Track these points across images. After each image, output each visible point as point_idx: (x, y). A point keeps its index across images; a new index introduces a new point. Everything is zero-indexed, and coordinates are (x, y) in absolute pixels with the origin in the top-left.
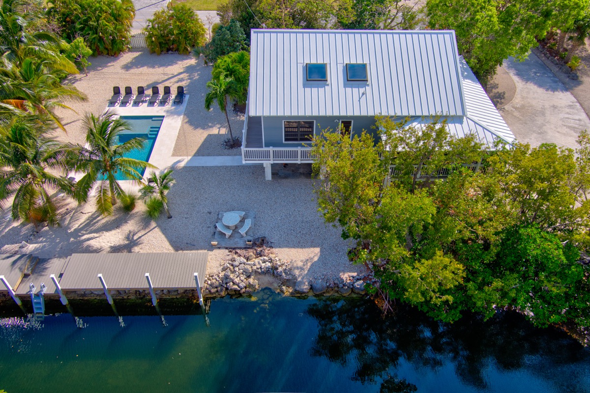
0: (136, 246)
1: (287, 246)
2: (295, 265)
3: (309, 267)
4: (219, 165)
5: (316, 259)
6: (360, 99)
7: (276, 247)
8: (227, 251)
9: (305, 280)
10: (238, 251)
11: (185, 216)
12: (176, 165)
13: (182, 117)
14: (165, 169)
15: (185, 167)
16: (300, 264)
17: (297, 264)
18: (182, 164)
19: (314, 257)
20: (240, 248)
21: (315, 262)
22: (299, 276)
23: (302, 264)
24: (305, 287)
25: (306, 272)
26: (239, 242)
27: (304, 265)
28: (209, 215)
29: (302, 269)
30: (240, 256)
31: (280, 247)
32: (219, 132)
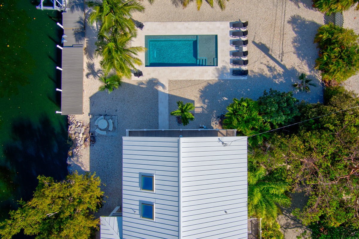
0: (93, 76)
1: (90, 154)
2: (80, 158)
3: (78, 164)
5: (83, 168)
6: (132, 209)
7: (90, 148)
8: (89, 123)
9: (72, 162)
10: (88, 129)
11: (114, 98)
16: (80, 160)
17: (80, 159)
19: (84, 167)
20: (90, 130)
21: (81, 168)
22: (73, 159)
23: (80, 161)
24: (68, 162)
25: (75, 163)
26: (93, 128)
27: (79, 162)
28: (115, 110)
29: (77, 161)
30: (85, 129)
31: (90, 150)
32: (196, 107)
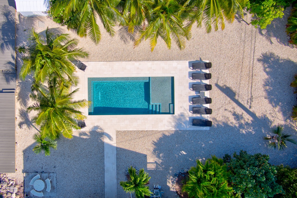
0: (27, 126)
4: (105, 168)
8: (23, 181)
10: (22, 188)
12: (105, 135)
13: (174, 129)
14: (101, 129)
15: (103, 143)
18: (106, 140)
20: (24, 189)
28: (53, 167)
32: (149, 163)
